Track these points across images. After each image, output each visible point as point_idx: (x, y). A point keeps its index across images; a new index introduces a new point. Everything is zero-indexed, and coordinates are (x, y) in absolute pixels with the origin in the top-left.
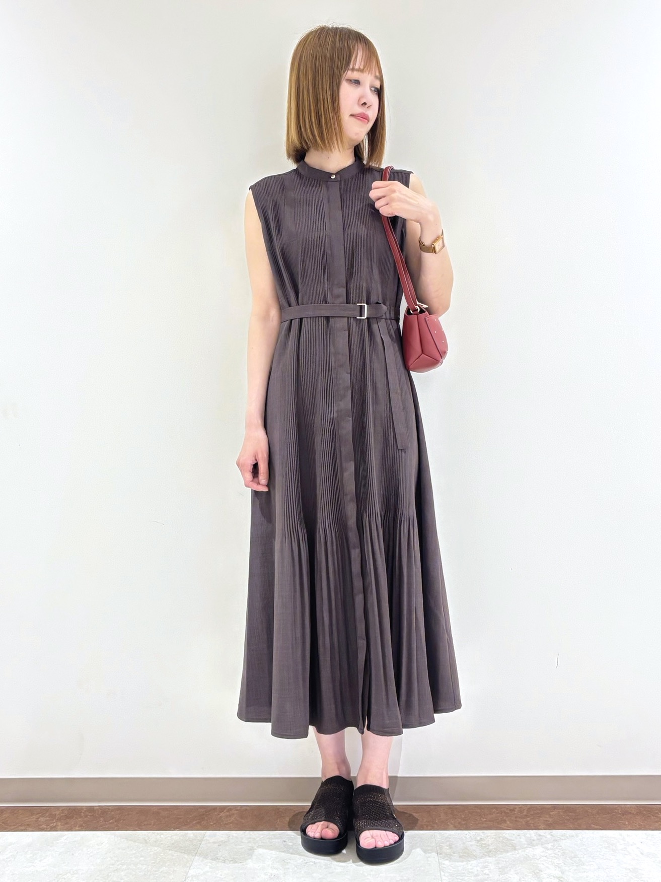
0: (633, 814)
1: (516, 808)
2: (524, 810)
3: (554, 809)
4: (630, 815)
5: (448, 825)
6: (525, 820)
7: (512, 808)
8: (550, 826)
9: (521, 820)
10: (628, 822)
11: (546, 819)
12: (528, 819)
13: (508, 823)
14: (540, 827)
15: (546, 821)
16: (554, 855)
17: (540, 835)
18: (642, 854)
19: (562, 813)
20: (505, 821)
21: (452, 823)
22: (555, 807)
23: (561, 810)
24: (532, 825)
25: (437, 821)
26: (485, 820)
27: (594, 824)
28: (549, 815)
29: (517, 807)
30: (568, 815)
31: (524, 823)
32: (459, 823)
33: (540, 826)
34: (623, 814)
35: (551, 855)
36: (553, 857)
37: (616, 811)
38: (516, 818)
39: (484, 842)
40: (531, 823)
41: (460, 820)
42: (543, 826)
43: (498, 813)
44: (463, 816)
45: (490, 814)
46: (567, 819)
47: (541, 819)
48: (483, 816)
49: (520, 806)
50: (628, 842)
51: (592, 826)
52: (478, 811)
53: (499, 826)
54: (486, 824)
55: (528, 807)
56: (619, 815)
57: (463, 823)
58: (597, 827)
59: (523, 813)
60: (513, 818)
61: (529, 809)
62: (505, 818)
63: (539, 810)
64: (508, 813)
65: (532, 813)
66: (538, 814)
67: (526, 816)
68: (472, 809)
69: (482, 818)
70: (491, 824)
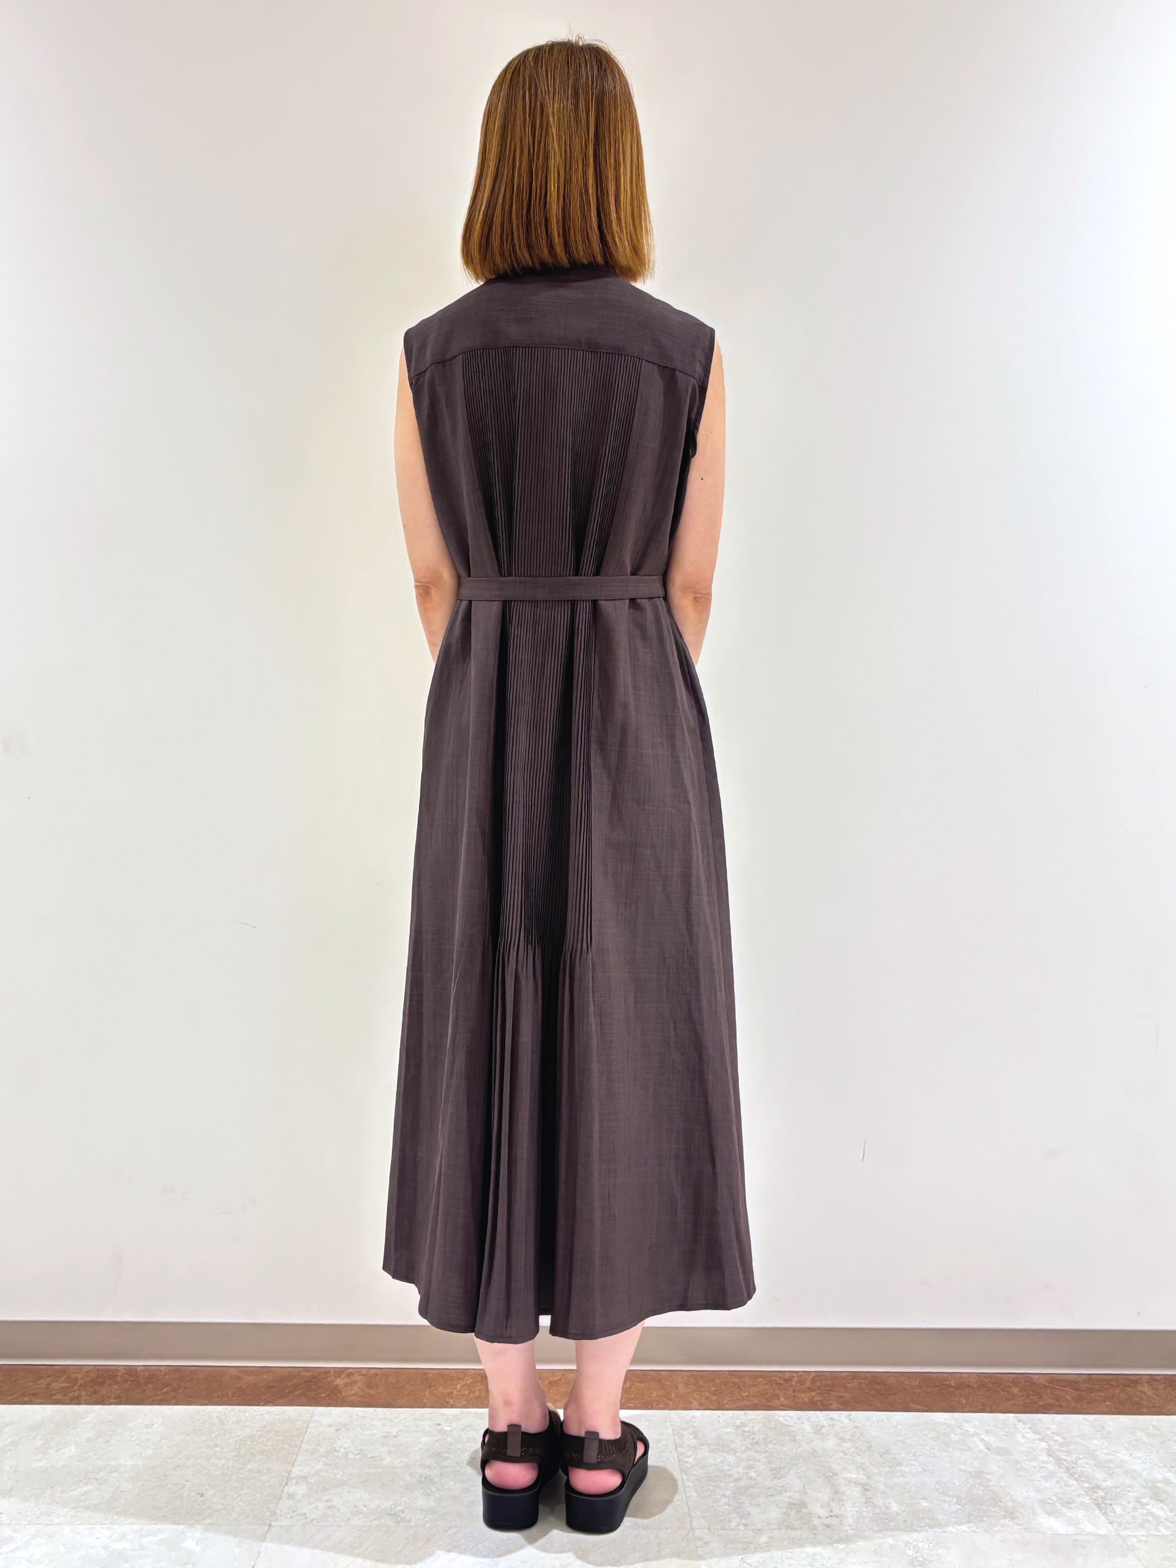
0: (973, 1387)
1: (793, 1377)
2: (805, 1380)
3: (853, 1379)
4: (967, 1390)
5: (691, 1402)
6: (808, 1395)
7: (787, 1376)
8: (847, 1405)
9: (802, 1396)
10: (965, 1399)
11: (841, 1394)
12: (813, 1394)
13: (782, 1399)
14: (832, 1407)
15: (841, 1397)
16: (854, 1450)
17: (832, 1419)
18: (988, 1449)
19: (864, 1386)
20: (777, 1397)
21: (696, 1399)
22: (854, 1375)
23: (862, 1381)
24: (819, 1403)
25: (673, 1395)
26: (746, 1394)
27: (914, 1403)
28: (845, 1387)
29: (795, 1375)
30: (874, 1389)
31: (806, 1400)
32: (707, 1398)
33: (831, 1404)
34: (958, 1388)
35: (852, 1450)
36: (853, 1452)
37: (947, 1383)
38: (794, 1391)
39: (746, 1429)
40: (818, 1401)
41: (708, 1394)
42: (835, 1405)
43: (766, 1384)
44: (713, 1389)
45: (754, 1386)
46: (872, 1395)
47: (832, 1393)
48: (744, 1388)
49: (800, 1374)
50: (967, 1431)
51: (912, 1405)
52: (736, 1380)
53: (769, 1404)
54: (748, 1401)
55: (813, 1375)
56: (952, 1389)
57: (714, 1398)
58: (920, 1407)
59: (804, 1384)
60: (790, 1392)
61: (813, 1378)
62: (777, 1392)
63: (830, 1380)
64: (782, 1384)
65: (818, 1384)
66: (827, 1385)
67: (810, 1389)
68: (726, 1377)
69: (742, 1392)
70: (756, 1400)
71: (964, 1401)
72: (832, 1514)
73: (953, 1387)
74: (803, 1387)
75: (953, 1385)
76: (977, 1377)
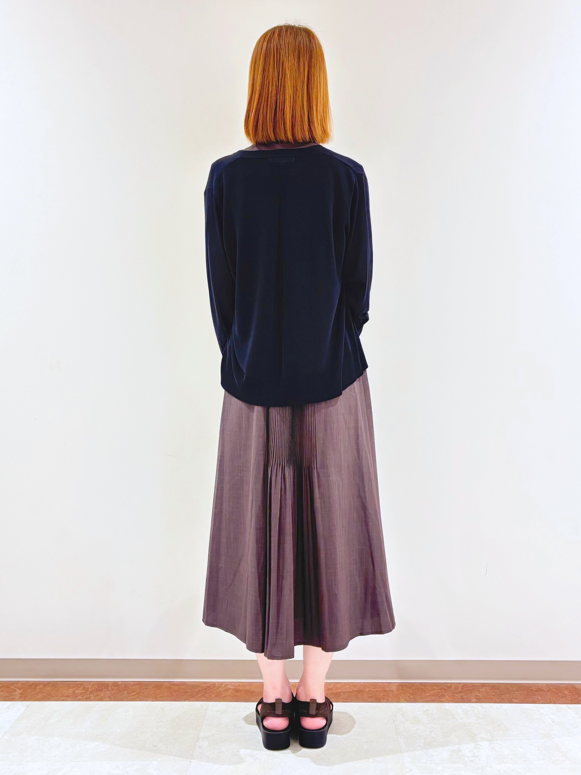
0: (545, 691)
1: (452, 686)
2: (459, 687)
3: (482, 687)
4: (542, 692)
5: (400, 699)
6: (460, 695)
7: (449, 685)
8: (479, 700)
9: (457, 695)
10: (541, 697)
11: (477, 695)
12: (462, 694)
13: (447, 697)
14: (472, 701)
15: (477, 696)
16: (484, 723)
17: (473, 707)
18: (553, 722)
19: (489, 690)
20: (444, 696)
21: (402, 697)
22: (483, 685)
23: (487, 688)
24: (466, 699)
25: (391, 695)
26: (429, 694)
27: (514, 699)
28: (479, 691)
29: (453, 685)
30: (494, 692)
31: (459, 697)
32: (409, 697)
33: (472, 700)
34: (536, 691)
35: (483, 723)
36: (484, 724)
37: (531, 688)
38: (453, 693)
39: (429, 712)
40: (465, 698)
41: (409, 695)
42: (474, 700)
43: (438, 689)
44: (411, 692)
45: (432, 690)
46: (493, 695)
47: (472, 694)
48: (427, 692)
49: (455, 684)
50: (542, 713)
51: (513, 700)
52: (423, 687)
53: (440, 700)
54: (430, 698)
55: (462, 685)
56: (534, 692)
57: (412, 697)
58: (517, 701)
59: (458, 689)
60: (451, 694)
61: (462, 686)
62: (444, 693)
63: (471, 687)
64: (446, 689)
65: (465, 689)
66: (469, 690)
67: (461, 692)
68: (418, 686)
69: (426, 694)
70: (433, 698)
71: (540, 698)
72: (474, 755)
73: (534, 691)
74: (457, 691)
75: (534, 689)
76: (546, 686)
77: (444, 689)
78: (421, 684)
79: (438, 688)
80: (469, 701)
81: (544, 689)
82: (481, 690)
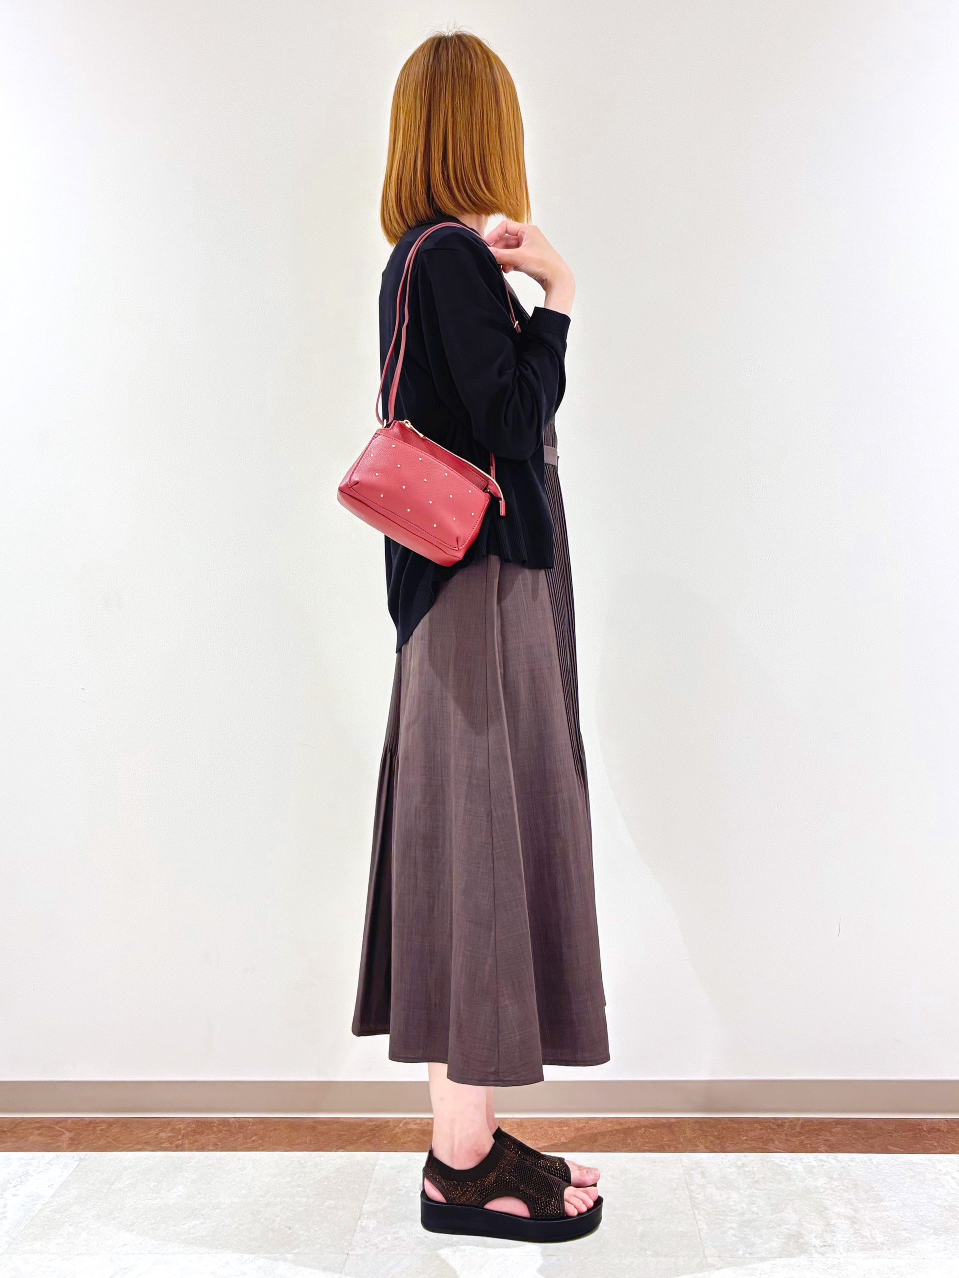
0: (943, 1131)
1: (785, 1123)
2: (795, 1125)
3: (836, 1124)
4: (938, 1133)
5: (697, 1146)
6: (799, 1138)
7: (779, 1122)
8: (833, 1148)
9: (794, 1140)
10: (937, 1142)
11: (827, 1138)
12: (802, 1137)
13: (777, 1142)
14: (820, 1149)
15: (827, 1140)
16: (842, 1187)
17: (821, 1160)
19: (847, 1130)
20: (772, 1141)
21: (701, 1143)
22: (838, 1122)
23: (845, 1126)
24: (809, 1146)
25: (681, 1140)
26: (745, 1138)
27: (891, 1146)
28: (830, 1132)
29: (786, 1121)
30: (856, 1133)
31: (797, 1143)
32: (712, 1142)
33: (819, 1147)
34: (929, 1132)
35: (839, 1188)
36: (840, 1189)
37: (920, 1127)
38: (786, 1135)
39: (747, 1169)
40: (807, 1144)
41: (712, 1138)
42: (823, 1148)
43: (762, 1129)
44: (716, 1133)
45: (751, 1130)
46: (854, 1139)
47: (820, 1137)
48: (743, 1133)
49: (790, 1120)
50: (940, 1170)
51: (891, 1148)
52: (736, 1126)
53: (766, 1147)
54: (747, 1144)
55: (801, 1121)
56: (924, 1133)
57: (717, 1142)
59: (795, 1129)
60: (783, 1136)
61: (802, 1123)
62: (772, 1136)
63: (816, 1125)
64: (776, 1130)
65: (807, 1129)
66: (815, 1130)
67: (800, 1133)
68: (727, 1123)
69: (741, 1136)
70: (754, 1144)
71: (936, 1144)
72: (826, 1244)
73: (925, 1131)
74: (793, 1131)
75: (925, 1129)
76: (946, 1122)
77: (771, 1129)
78: (731, 1119)
79: (761, 1127)
80: (815, 1150)
81: (943, 1129)
82: (834, 1130)
